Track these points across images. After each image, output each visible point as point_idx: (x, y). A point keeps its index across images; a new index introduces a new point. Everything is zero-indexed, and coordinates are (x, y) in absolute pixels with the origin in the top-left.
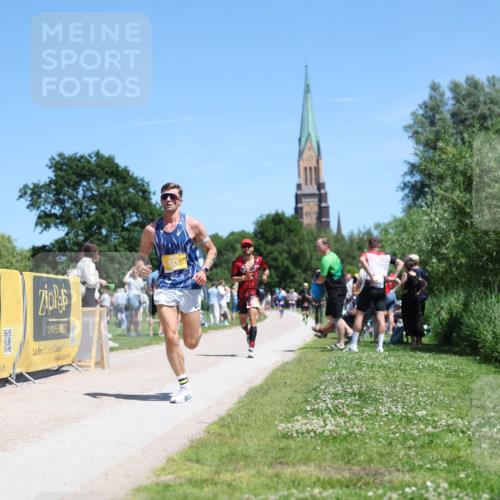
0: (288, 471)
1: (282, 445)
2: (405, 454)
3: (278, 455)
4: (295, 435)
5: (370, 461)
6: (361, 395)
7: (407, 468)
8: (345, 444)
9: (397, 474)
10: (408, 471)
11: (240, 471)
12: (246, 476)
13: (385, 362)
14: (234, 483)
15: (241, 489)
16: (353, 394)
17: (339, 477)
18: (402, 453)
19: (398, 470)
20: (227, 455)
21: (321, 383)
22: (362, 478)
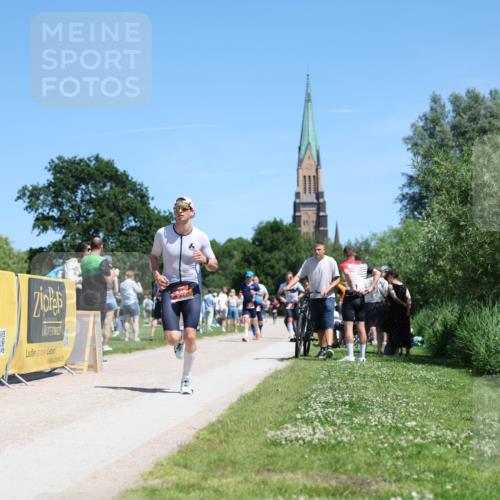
0: (275, 478)
1: (270, 452)
2: (393, 464)
3: (266, 462)
4: (284, 442)
5: (358, 470)
6: (351, 404)
7: (394, 478)
8: (333, 452)
9: (383, 484)
10: (395, 481)
11: (227, 477)
12: (233, 484)
13: (377, 372)
14: (221, 489)
15: (227, 494)
16: (344, 403)
17: (326, 485)
18: (389, 463)
19: (385, 481)
20: (215, 461)
21: (313, 391)
22: (348, 487)
